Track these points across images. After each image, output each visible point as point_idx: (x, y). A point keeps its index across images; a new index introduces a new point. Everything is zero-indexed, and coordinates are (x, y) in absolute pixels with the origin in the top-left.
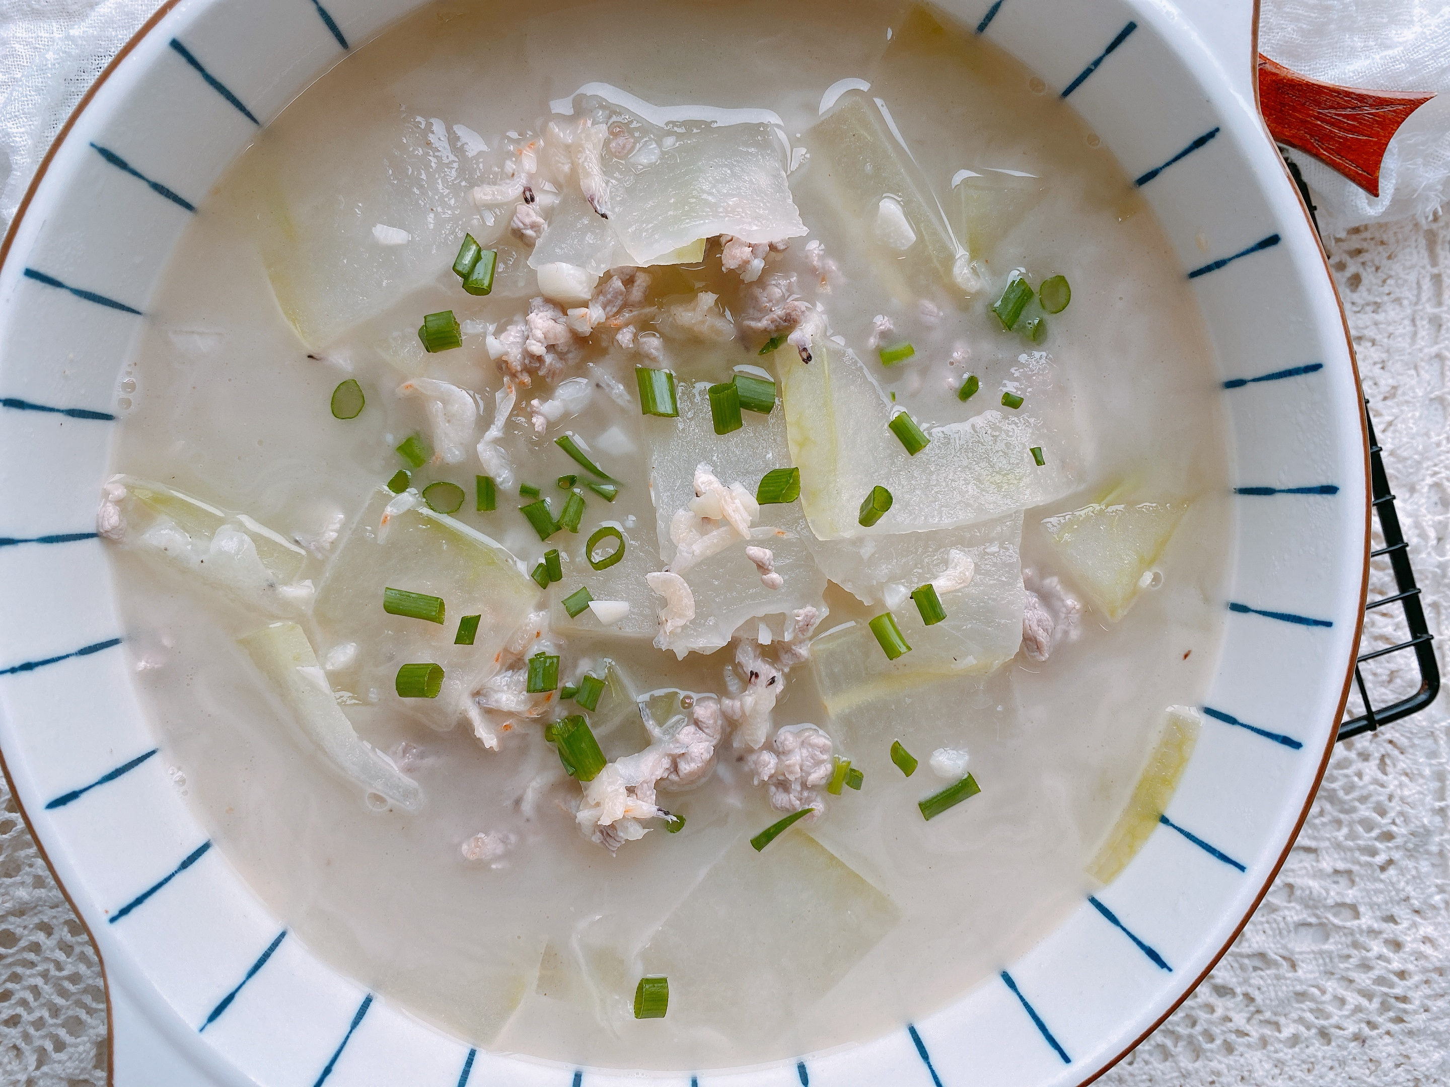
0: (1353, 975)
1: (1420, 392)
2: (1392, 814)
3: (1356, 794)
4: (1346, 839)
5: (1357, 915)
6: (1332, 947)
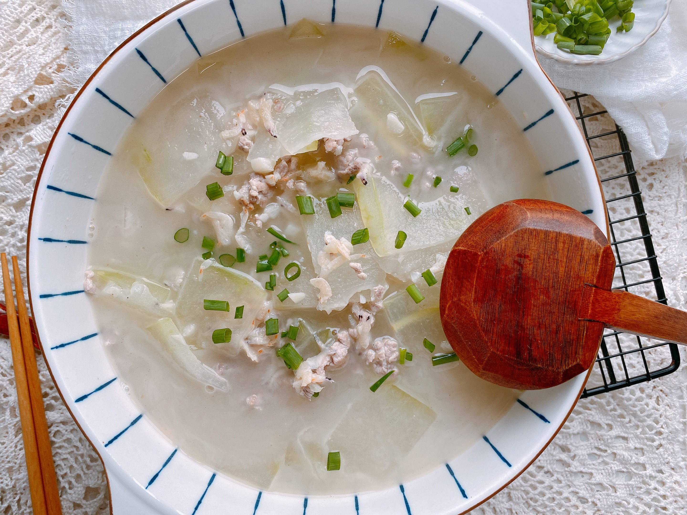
0: (643, 496)
2: (661, 423)
3: (645, 413)
4: (641, 434)
5: (645, 469)
6: (633, 483)
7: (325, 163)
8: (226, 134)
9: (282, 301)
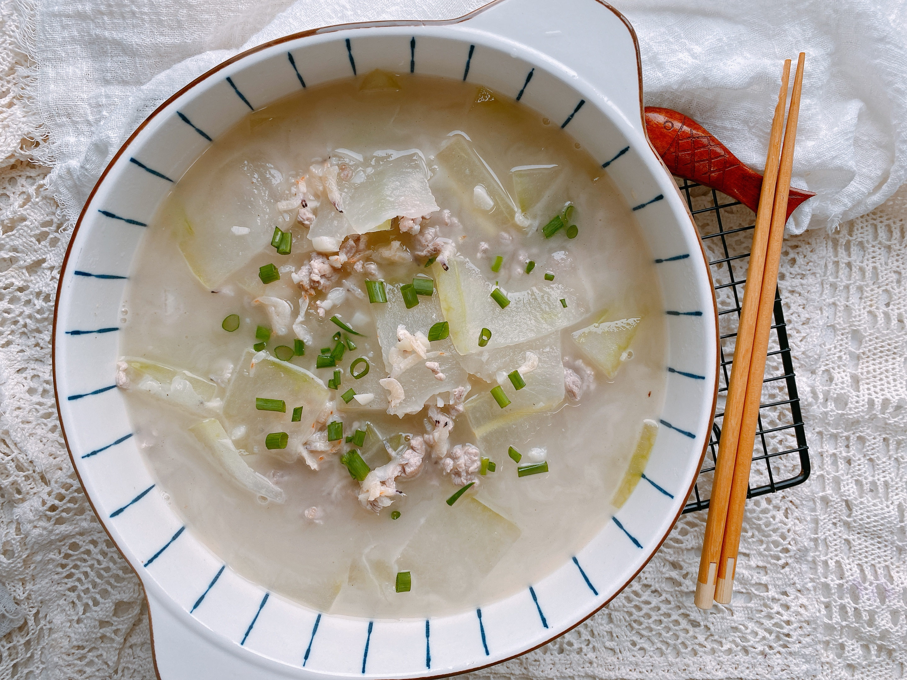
0: (763, 621)
1: (821, 323)
2: (789, 539)
3: (771, 528)
4: (765, 550)
5: (767, 590)
6: (753, 605)
7: (399, 243)
8: (282, 205)
9: (347, 402)
